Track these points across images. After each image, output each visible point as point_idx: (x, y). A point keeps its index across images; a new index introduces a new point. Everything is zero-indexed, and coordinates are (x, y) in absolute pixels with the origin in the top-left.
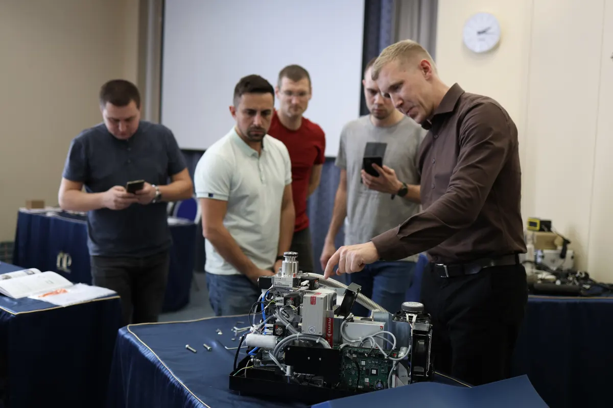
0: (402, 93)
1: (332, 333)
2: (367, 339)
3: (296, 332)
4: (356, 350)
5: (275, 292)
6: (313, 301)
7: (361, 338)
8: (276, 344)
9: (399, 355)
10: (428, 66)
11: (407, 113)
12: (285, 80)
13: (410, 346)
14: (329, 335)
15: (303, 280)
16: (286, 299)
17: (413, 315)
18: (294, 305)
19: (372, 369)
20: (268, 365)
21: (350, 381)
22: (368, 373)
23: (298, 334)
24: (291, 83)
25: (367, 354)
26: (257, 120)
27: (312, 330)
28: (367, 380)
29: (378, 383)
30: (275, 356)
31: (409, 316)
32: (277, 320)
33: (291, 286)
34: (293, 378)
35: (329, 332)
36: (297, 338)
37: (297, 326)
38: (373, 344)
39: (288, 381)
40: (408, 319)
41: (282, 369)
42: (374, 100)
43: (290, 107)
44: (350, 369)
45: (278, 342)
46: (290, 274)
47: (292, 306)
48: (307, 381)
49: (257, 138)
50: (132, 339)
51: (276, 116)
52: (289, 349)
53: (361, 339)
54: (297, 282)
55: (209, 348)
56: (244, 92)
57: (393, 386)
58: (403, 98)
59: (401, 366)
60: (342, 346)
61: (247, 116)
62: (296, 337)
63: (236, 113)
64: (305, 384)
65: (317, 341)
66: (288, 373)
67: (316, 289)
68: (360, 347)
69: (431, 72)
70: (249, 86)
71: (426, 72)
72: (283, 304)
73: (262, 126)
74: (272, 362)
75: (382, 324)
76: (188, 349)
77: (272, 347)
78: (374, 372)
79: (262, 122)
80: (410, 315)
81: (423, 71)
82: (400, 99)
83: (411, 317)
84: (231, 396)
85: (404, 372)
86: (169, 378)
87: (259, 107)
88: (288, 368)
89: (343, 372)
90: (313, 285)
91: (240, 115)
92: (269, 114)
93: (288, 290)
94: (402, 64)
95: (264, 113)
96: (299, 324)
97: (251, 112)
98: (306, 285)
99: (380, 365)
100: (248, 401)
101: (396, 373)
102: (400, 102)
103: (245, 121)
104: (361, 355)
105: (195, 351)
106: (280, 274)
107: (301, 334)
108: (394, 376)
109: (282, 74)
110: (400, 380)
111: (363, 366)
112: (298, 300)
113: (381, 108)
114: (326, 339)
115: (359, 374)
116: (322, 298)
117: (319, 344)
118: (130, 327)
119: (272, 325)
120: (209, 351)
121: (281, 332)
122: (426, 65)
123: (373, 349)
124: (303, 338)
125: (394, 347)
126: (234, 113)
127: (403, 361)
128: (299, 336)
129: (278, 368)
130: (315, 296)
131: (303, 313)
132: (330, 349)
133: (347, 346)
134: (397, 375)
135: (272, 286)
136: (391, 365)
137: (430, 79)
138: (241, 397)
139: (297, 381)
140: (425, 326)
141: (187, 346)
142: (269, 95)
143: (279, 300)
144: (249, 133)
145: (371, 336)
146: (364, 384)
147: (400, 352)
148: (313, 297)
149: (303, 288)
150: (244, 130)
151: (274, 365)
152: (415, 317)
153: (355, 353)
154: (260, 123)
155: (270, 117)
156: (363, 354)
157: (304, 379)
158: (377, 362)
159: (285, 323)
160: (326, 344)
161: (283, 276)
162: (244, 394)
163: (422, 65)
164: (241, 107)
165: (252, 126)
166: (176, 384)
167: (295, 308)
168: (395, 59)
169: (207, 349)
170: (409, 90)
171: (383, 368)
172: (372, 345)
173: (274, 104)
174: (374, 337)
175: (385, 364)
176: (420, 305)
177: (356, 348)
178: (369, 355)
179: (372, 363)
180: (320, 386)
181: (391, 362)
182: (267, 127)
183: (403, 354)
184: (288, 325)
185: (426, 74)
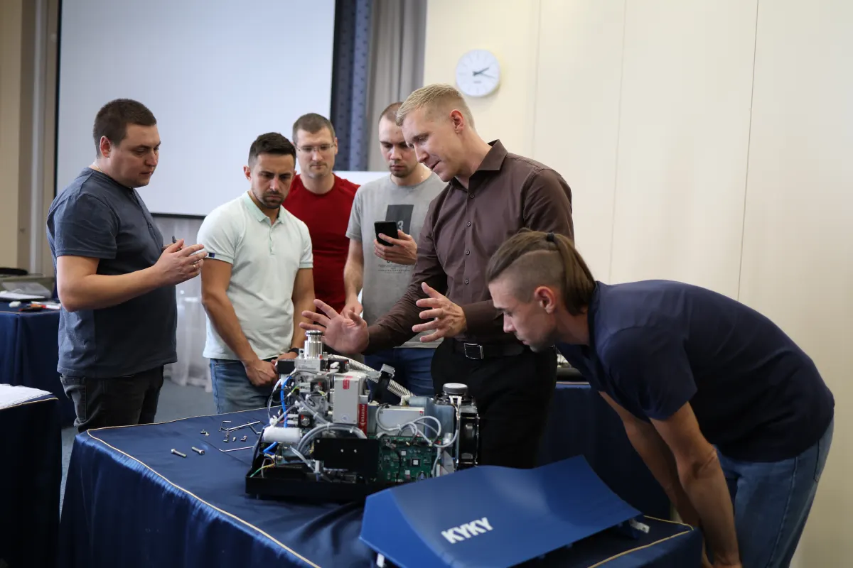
0: (426, 146)
1: (365, 421)
2: (407, 426)
3: (325, 421)
4: (395, 438)
5: (298, 378)
6: (346, 385)
7: (399, 425)
8: (301, 438)
9: (444, 442)
10: (460, 117)
11: (432, 168)
12: (301, 133)
13: (457, 431)
14: (363, 424)
15: (331, 361)
16: (313, 384)
17: (457, 397)
18: (323, 390)
19: (413, 460)
20: (292, 462)
21: (389, 474)
22: (409, 464)
23: (329, 424)
24: (309, 136)
25: (409, 442)
26: (274, 184)
27: (345, 418)
28: (408, 472)
29: (420, 474)
30: (299, 451)
31: (454, 399)
32: (300, 410)
33: (318, 369)
34: (322, 475)
35: (363, 420)
36: (328, 428)
37: (327, 415)
38: (416, 430)
39: (317, 479)
40: (452, 402)
41: (309, 465)
42: (390, 155)
43: (311, 166)
44: (388, 461)
45: (304, 435)
46: (316, 356)
47: (321, 392)
48: (339, 477)
49: (273, 204)
50: (98, 447)
51: (297, 180)
52: (318, 441)
53: (399, 427)
54: (325, 365)
55: (200, 451)
56: (260, 152)
57: (438, 475)
58: (429, 152)
59: (447, 455)
60: (379, 435)
61: (263, 179)
62: (326, 427)
63: (251, 175)
64: (336, 481)
65: (351, 432)
66: (317, 470)
67: (346, 371)
68: (399, 436)
69: (462, 125)
70: (267, 146)
71: (457, 124)
72: (309, 391)
73: (280, 192)
74: (297, 458)
75: (422, 409)
76: (174, 453)
77: (296, 441)
78: (416, 463)
79: (280, 187)
80: (454, 397)
81: (454, 124)
82: (425, 152)
83: (455, 400)
84: (248, 500)
85: (449, 461)
86: (164, 486)
87: (278, 170)
88: (317, 463)
89: (380, 465)
90: (342, 368)
91: (255, 177)
92: (289, 178)
93: (315, 373)
94: (430, 112)
95: (283, 177)
96: (330, 413)
97: (268, 175)
98: (336, 368)
99: (422, 454)
100: (269, 505)
101: (440, 462)
102: (424, 156)
103: (261, 184)
104: (402, 445)
105: (184, 455)
106: (303, 356)
107: (332, 424)
108: (438, 466)
109: (296, 126)
110: (444, 469)
111: (404, 456)
112: (326, 385)
113: (399, 164)
114: (360, 427)
115: (400, 466)
116: (356, 382)
117: (354, 434)
118: (90, 432)
119: (297, 416)
120: (201, 454)
121: (306, 423)
122: (458, 116)
123: (416, 436)
124: (332, 428)
125: (439, 434)
126: (248, 175)
127: (447, 449)
128: (330, 426)
129: (305, 465)
130: (348, 379)
131: (333, 399)
132: (365, 440)
133: (384, 435)
134: (442, 465)
135: (295, 371)
136: (434, 454)
137: (460, 133)
138: (261, 501)
139: (328, 479)
140: (472, 409)
141: (172, 450)
142: (290, 157)
143: (305, 387)
144: (264, 198)
145: (411, 423)
146: (403, 477)
147: (444, 439)
148: (346, 381)
149: (332, 371)
150: (259, 196)
151: (299, 461)
152: (460, 399)
153: (395, 442)
154: (278, 187)
155: (290, 181)
156: (403, 443)
157: (336, 476)
158: (419, 451)
159: (312, 412)
160: (361, 434)
161: (306, 358)
162: (263, 497)
163: (453, 116)
164: (257, 168)
165: (269, 190)
166: (176, 492)
167: (324, 394)
168: (422, 107)
169: (198, 452)
170: (436, 143)
171: (425, 458)
172: (413, 432)
173: (294, 167)
174: (415, 423)
175: (429, 454)
176: (463, 386)
177: (395, 436)
178: (411, 443)
179: (414, 453)
180: (354, 482)
181: (434, 449)
182: (285, 192)
183: (448, 441)
184: (316, 415)
185: (456, 128)
